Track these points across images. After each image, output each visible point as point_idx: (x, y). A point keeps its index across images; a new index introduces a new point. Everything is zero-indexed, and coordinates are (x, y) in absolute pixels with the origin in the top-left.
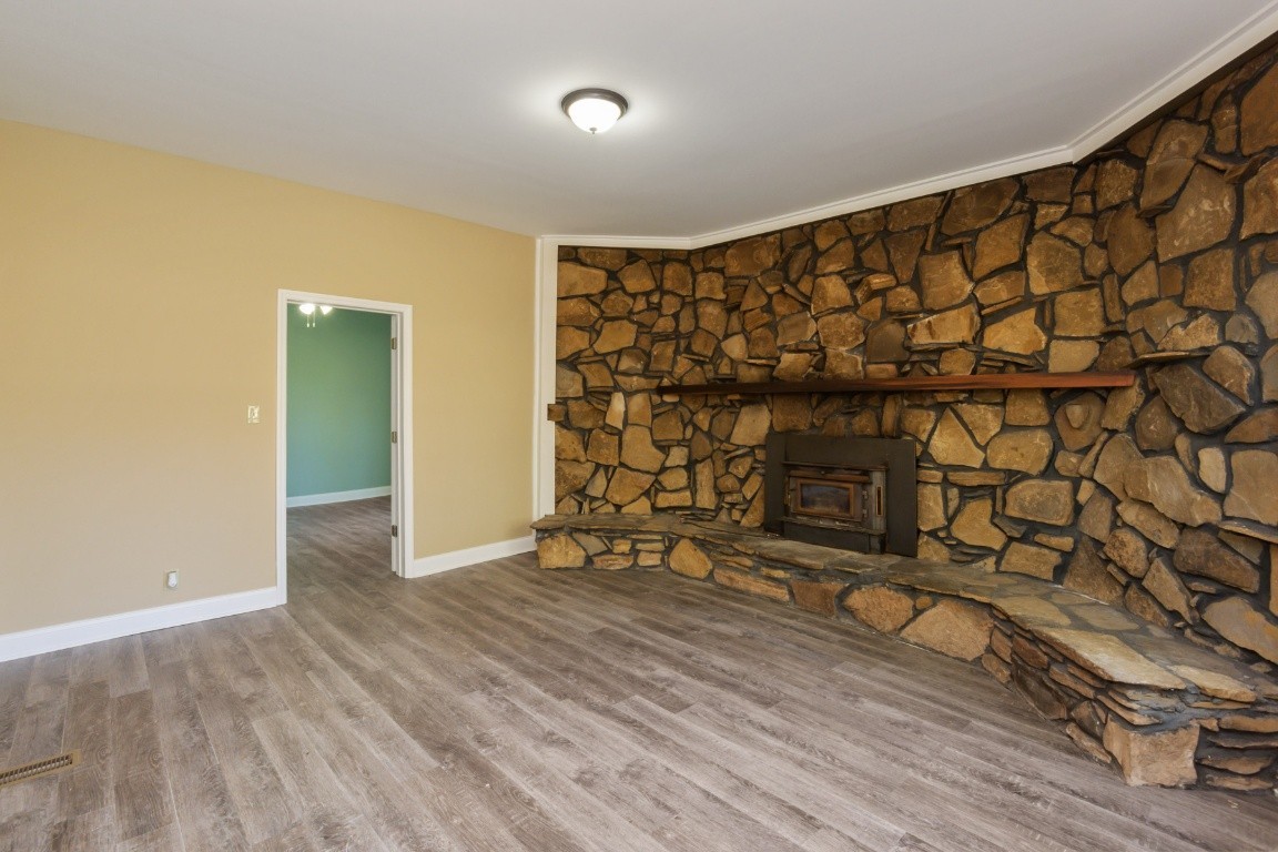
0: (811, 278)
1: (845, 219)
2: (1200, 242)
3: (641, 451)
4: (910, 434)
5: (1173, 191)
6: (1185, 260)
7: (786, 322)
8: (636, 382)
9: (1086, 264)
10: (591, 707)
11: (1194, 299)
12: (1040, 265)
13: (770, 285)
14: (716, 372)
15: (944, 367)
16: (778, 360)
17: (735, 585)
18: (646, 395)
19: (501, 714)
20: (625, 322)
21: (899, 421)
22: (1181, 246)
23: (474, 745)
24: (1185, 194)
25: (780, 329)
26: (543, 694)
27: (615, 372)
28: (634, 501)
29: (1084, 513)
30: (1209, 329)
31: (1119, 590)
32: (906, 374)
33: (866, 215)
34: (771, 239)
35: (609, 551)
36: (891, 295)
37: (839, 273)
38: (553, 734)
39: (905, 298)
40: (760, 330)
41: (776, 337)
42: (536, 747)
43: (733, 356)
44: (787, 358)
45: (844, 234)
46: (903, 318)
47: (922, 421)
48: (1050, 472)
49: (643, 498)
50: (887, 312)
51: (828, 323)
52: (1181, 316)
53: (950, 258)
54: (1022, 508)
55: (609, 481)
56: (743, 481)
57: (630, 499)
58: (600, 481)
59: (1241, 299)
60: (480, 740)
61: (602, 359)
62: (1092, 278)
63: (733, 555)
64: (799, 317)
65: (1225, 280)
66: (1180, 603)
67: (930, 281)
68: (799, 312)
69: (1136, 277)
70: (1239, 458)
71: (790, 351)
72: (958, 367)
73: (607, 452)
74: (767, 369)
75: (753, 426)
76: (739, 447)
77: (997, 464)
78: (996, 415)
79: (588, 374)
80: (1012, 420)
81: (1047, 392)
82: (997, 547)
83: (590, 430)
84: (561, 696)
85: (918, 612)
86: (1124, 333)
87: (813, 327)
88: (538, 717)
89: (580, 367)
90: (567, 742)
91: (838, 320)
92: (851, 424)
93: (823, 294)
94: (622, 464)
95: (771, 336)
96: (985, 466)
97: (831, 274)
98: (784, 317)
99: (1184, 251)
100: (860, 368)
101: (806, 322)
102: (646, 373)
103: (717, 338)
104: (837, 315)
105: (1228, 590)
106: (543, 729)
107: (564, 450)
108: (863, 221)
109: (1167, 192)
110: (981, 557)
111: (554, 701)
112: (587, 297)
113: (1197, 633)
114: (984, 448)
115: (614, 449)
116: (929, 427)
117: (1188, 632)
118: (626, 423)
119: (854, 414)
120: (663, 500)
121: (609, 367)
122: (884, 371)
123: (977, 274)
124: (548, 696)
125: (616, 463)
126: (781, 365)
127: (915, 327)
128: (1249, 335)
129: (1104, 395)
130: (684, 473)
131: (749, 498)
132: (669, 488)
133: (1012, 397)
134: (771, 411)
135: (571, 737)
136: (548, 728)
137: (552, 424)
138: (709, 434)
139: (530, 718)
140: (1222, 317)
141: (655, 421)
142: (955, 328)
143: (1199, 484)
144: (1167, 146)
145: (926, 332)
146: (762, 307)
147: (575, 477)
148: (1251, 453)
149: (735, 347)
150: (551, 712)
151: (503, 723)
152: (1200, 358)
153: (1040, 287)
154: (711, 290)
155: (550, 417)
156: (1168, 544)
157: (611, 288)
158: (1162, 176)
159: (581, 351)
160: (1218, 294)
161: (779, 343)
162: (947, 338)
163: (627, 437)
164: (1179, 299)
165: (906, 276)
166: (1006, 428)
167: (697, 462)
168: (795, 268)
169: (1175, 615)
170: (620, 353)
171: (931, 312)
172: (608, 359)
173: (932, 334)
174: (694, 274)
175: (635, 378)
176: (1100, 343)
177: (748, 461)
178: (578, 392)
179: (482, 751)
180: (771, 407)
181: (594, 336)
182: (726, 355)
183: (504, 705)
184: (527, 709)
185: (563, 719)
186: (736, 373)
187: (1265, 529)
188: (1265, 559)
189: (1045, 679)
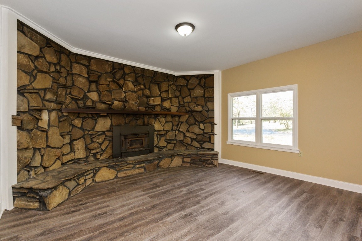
0: (124, 80)
1: (133, 67)
2: (198, 95)
3: (55, 139)
4: (150, 124)
5: (194, 87)
6: (196, 97)
7: (115, 91)
8: (52, 105)
9: (176, 93)
11: (198, 103)
12: (170, 92)
13: (109, 78)
14: (85, 104)
15: (156, 109)
16: (113, 103)
17: (128, 175)
18: (56, 112)
20: (47, 75)
21: (148, 121)
22: (195, 95)
24: (196, 88)
25: (112, 93)
27: (43, 99)
28: (54, 163)
29: (177, 136)
30: (201, 108)
31: (185, 147)
32: (147, 110)
33: (138, 69)
34: (110, 63)
35: (78, 184)
36: (144, 91)
37: (131, 81)
39: (147, 92)
40: (105, 92)
41: (112, 95)
43: (94, 99)
44: (116, 103)
45: (133, 71)
46: (147, 97)
47: (152, 121)
48: (172, 130)
49: (58, 161)
50: (143, 95)
51: (129, 94)
52: (196, 105)
53: (156, 86)
54: (170, 137)
55: (42, 156)
56: (101, 144)
57: (52, 162)
58: (38, 158)
59: (205, 104)
61: (37, 92)
62: (177, 96)
63: (127, 165)
64: (119, 91)
65: (203, 102)
66: (199, 146)
67: (153, 90)
68: (118, 89)
69: (187, 98)
70: (205, 125)
71: (117, 101)
72: (158, 109)
73: (41, 141)
74: (108, 106)
75: (103, 124)
76: (98, 132)
77: (165, 129)
78: (165, 120)
79: (30, 99)
80: (167, 121)
81: (171, 115)
82: (166, 146)
83: (32, 130)
85: (172, 160)
86: (184, 106)
87: (123, 94)
89: (25, 94)
91: (132, 94)
92: (137, 122)
93: (127, 86)
94: (48, 146)
95: (110, 95)
96: (164, 130)
97: (129, 81)
98: (114, 89)
99: (196, 96)
100: (137, 108)
101: (121, 93)
102: (56, 102)
103: (85, 91)
104: (131, 93)
105: (205, 142)
107: (22, 143)
108: (138, 70)
109: (193, 87)
110: (163, 149)
112: (29, 55)
113: (201, 149)
114: (163, 126)
115: (44, 139)
116: (154, 122)
117: (200, 149)
118: (49, 126)
119: (138, 120)
120: (65, 159)
121: (40, 96)
122: (142, 109)
123: (162, 91)
125: (45, 146)
126: (114, 105)
127: (150, 99)
128: (207, 109)
129: (179, 116)
130: (69, 146)
131: (103, 149)
132: (65, 154)
133: (167, 116)
134: (111, 119)
137: (15, 128)
138: (81, 128)
140: (203, 107)
141: (60, 124)
142: (158, 101)
143: (200, 129)
144: (193, 80)
145: (152, 101)
146: (107, 85)
147: (26, 158)
148: (207, 124)
149: (94, 96)
152: (200, 112)
153: (170, 96)
154: (81, 72)
155: (13, 124)
156: (195, 138)
157: (40, 55)
158: (192, 84)
159: (26, 85)
160: (202, 103)
161: (113, 97)
162: (156, 103)
163: (50, 133)
164: (195, 103)
165: (147, 87)
166: (166, 122)
167: (75, 140)
168: (118, 76)
169: (198, 147)
170: (45, 90)
171: (153, 97)
172: (40, 92)
173: (154, 102)
174: (71, 63)
175: (52, 104)
176: (178, 107)
177: (104, 137)
178: (26, 109)
180: (111, 118)
181: (33, 79)
182: (90, 98)
186: (95, 105)
187: (210, 133)
188: (210, 137)
189: (201, 160)
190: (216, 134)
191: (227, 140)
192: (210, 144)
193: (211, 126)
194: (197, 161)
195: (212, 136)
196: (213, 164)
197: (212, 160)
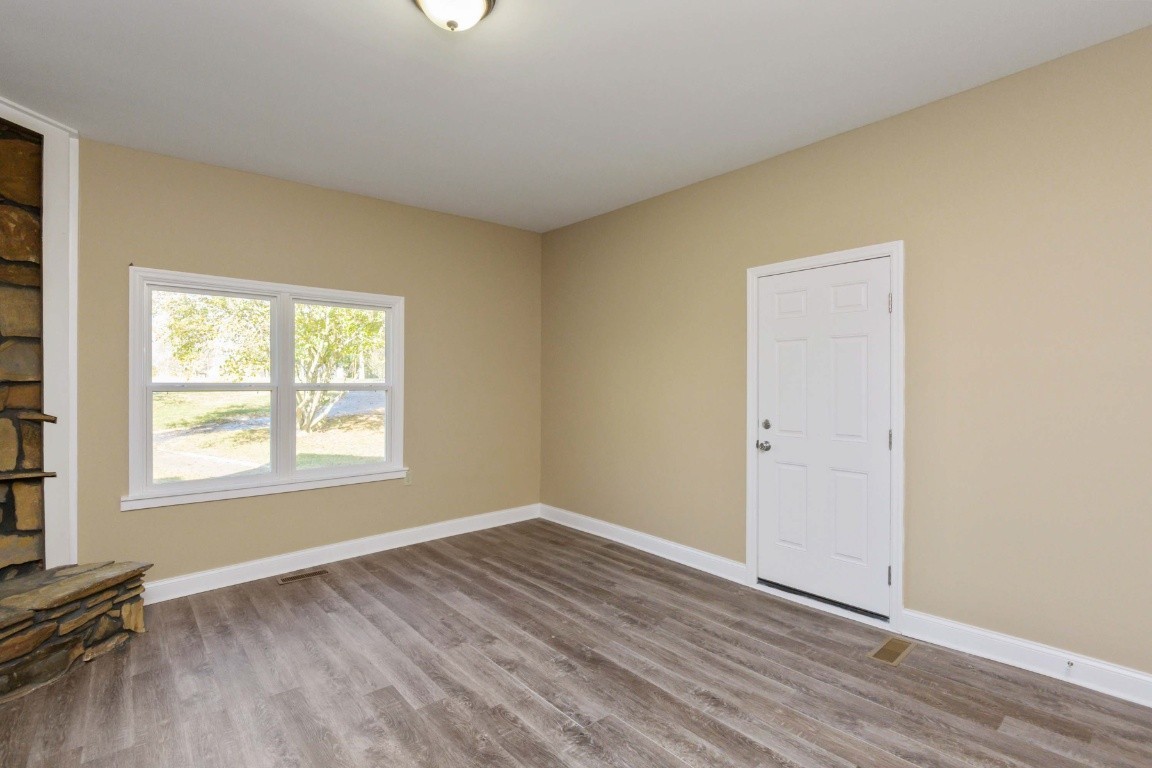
10: (468, 695)
19: (559, 691)
23: (574, 663)
26: (519, 715)
38: (509, 670)
42: (523, 659)
60: (571, 668)
84: (498, 712)
88: (523, 686)
90: (499, 662)
106: (518, 675)
111: (507, 706)
124: (514, 712)
135: (494, 666)
136: (514, 676)
139: (530, 685)
150: (511, 692)
151: (555, 681)
179: (564, 657)
183: (559, 701)
184: (536, 696)
185: (500, 684)
187: (9, 472)
188: (10, 497)
189: (55, 643)
190: (53, 475)
191: (127, 491)
192: (14, 538)
193: (13, 430)
194: (28, 663)
195: (23, 494)
196: (121, 630)
197: (115, 613)
